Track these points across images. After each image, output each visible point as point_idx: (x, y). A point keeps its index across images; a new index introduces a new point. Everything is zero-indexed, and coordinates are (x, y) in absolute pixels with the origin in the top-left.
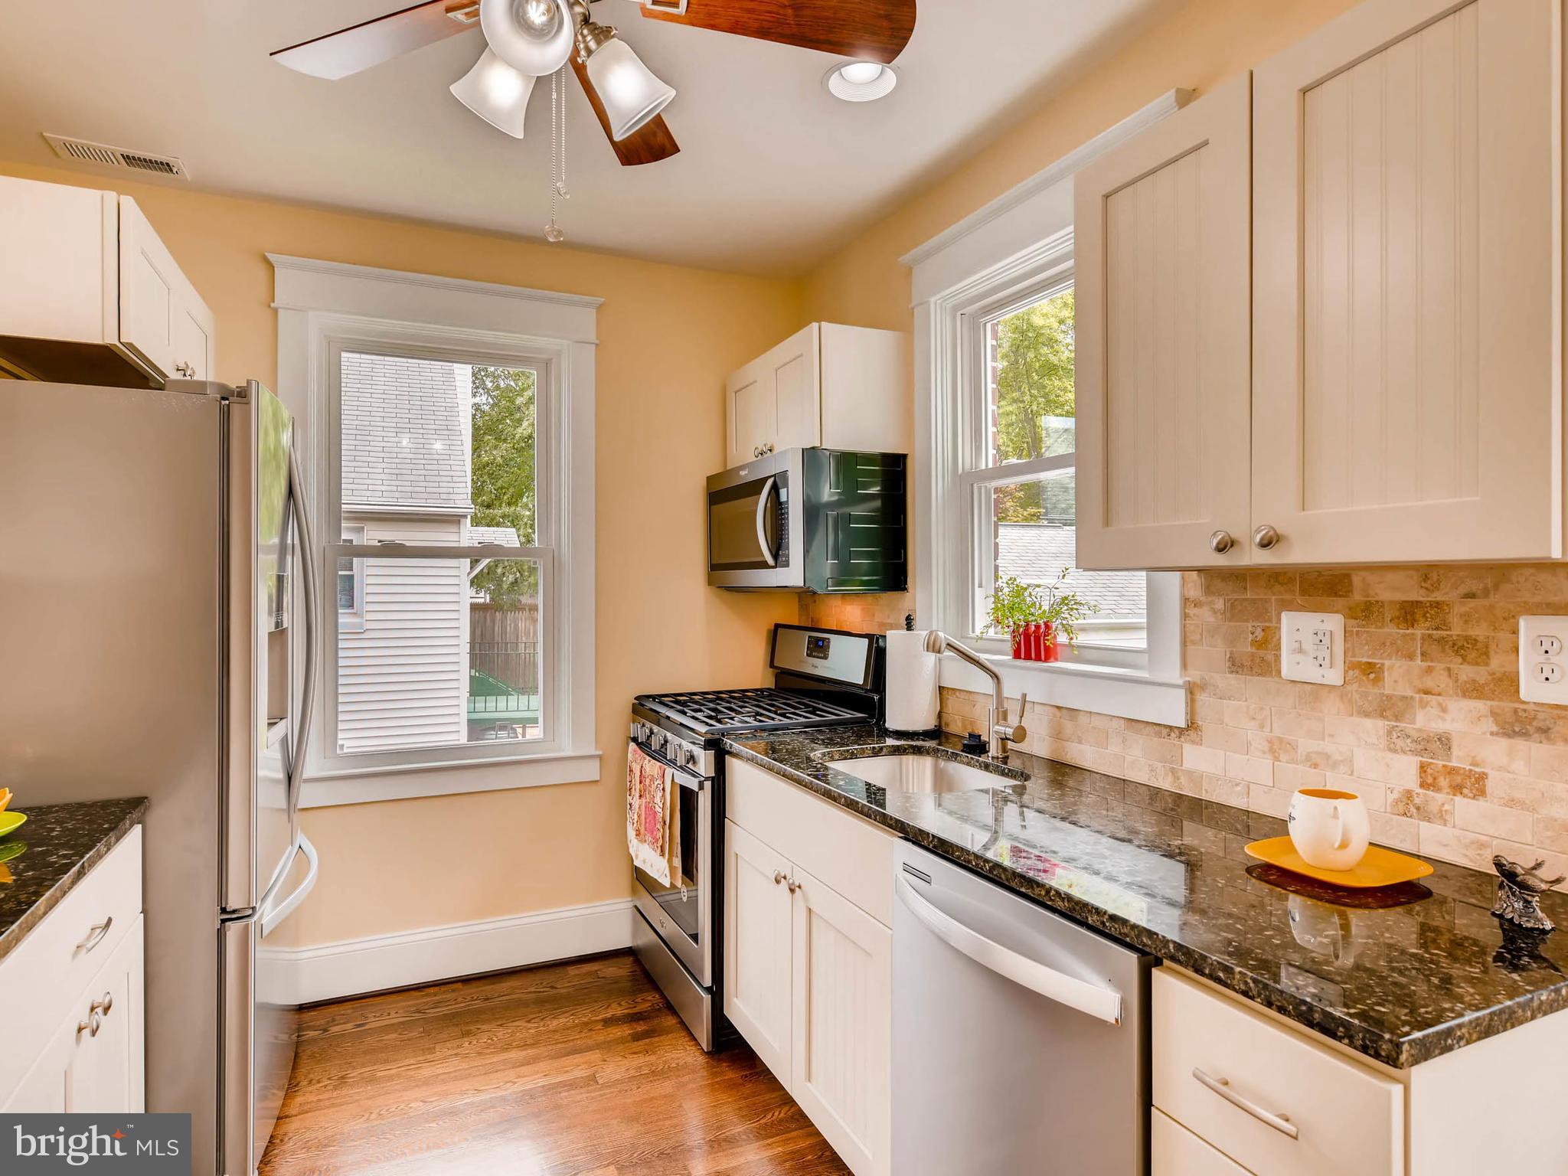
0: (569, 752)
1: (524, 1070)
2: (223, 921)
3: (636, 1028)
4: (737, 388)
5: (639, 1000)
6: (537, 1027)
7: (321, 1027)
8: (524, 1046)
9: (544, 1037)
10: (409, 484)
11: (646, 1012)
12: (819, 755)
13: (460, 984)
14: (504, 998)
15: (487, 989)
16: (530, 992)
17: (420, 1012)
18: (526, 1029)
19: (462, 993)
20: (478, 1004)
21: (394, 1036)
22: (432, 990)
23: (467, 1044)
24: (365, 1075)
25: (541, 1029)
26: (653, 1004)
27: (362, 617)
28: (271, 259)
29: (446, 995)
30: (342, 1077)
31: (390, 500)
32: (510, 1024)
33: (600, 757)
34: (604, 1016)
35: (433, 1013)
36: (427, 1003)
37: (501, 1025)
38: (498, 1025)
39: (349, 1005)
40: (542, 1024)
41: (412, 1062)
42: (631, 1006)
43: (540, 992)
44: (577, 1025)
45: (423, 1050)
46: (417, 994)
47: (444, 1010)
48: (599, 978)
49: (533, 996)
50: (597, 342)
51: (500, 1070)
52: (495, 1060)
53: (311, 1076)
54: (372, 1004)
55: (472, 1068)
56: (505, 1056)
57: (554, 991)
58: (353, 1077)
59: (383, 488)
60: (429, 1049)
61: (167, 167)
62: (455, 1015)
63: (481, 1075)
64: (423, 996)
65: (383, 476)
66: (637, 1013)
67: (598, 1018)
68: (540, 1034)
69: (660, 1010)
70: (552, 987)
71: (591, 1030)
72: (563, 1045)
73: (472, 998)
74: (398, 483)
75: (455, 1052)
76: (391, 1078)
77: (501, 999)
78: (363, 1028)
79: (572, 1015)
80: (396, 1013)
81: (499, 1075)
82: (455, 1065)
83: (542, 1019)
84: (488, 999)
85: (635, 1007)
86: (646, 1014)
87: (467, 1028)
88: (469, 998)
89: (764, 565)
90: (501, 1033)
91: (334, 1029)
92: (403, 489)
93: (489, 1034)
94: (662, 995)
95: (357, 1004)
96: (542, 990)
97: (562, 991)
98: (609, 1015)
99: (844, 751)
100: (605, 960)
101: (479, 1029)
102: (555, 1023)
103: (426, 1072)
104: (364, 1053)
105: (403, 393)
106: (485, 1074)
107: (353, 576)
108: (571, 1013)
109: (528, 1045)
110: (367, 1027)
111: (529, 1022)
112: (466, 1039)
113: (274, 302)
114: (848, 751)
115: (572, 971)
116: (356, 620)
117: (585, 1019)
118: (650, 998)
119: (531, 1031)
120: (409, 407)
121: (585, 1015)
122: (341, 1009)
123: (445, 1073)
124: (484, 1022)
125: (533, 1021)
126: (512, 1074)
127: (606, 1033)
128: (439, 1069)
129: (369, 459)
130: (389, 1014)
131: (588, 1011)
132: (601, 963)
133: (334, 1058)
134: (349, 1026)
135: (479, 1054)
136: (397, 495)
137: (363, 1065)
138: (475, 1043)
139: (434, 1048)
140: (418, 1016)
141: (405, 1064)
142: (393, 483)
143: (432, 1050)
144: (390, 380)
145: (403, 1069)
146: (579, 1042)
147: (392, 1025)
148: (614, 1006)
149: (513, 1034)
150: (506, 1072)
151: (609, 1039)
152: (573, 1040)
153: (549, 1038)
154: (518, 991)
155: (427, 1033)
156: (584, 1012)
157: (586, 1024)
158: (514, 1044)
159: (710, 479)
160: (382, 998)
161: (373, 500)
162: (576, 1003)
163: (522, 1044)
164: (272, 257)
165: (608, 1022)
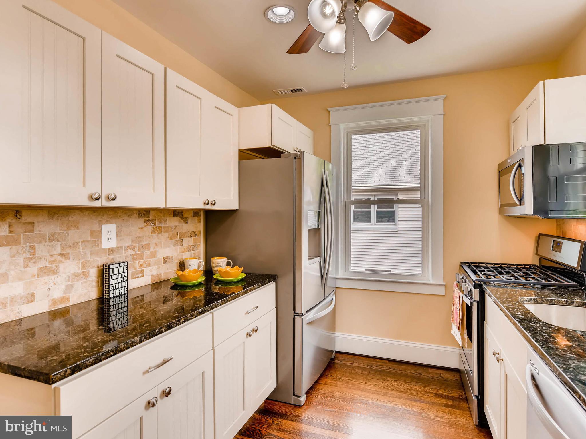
0: (431, 282)
1: (397, 400)
2: (295, 316)
3: (447, 402)
4: (513, 121)
5: (454, 391)
6: (408, 386)
7: (341, 360)
8: (400, 391)
9: (409, 391)
10: (414, 177)
11: (455, 397)
12: (527, 299)
13: (388, 361)
14: (401, 371)
15: (396, 366)
16: (411, 373)
17: (371, 366)
18: (403, 385)
19: (387, 364)
20: (390, 370)
21: (360, 371)
22: (377, 360)
23: (381, 383)
24: (347, 380)
25: (409, 387)
26: (460, 395)
27: (397, 226)
28: (329, 110)
29: (380, 363)
30: (340, 378)
31: (406, 183)
32: (399, 382)
33: (445, 286)
34: (436, 392)
35: (375, 368)
36: (374, 364)
37: (395, 381)
38: (394, 380)
39: (351, 356)
40: (410, 386)
41: (361, 381)
42: (449, 392)
43: (415, 374)
44: (423, 391)
45: (366, 379)
46: (373, 360)
47: (378, 368)
48: (441, 377)
49: (412, 374)
50: (444, 113)
51: (388, 396)
52: (388, 392)
53: (332, 374)
54: (357, 358)
55: (379, 391)
56: (392, 392)
57: (420, 376)
58: (343, 379)
59: (404, 179)
60: (368, 379)
61: (300, 90)
62: (381, 371)
63: (381, 395)
64: (374, 361)
65: (405, 175)
66: (450, 396)
67: (433, 392)
68: (408, 389)
69: (462, 399)
70: (420, 374)
71: (428, 395)
72: (415, 397)
73: (390, 367)
74: (410, 177)
75: (376, 384)
76: (353, 384)
77: (399, 371)
78: (352, 365)
79: (423, 387)
80: (363, 364)
81: (387, 398)
82: (374, 388)
83: (411, 384)
84: (395, 370)
85: (451, 394)
86: (454, 398)
87: (384, 377)
88: (388, 367)
89: (515, 205)
90: (394, 383)
91: (344, 362)
92: (411, 179)
93: (390, 382)
94: (465, 393)
95: (353, 357)
96: (416, 373)
97: (424, 377)
98: (438, 393)
99: (545, 300)
100: (445, 370)
101: (387, 379)
102: (415, 387)
103: (364, 386)
104: (349, 373)
105: (414, 143)
106: (382, 395)
107: (394, 211)
108: (423, 386)
109: (402, 391)
110: (353, 365)
111: (406, 383)
112: (381, 381)
113: (330, 123)
114: (548, 300)
115: (431, 370)
116: (395, 227)
117: (428, 391)
118: (459, 392)
119: (405, 387)
120: (415, 148)
121: (429, 389)
122: (348, 356)
123: (370, 389)
124: (391, 377)
125: (407, 383)
126: (391, 399)
127: (433, 399)
128: (369, 387)
129: (400, 169)
130: (361, 363)
131: (431, 388)
132: (445, 371)
133: (340, 371)
134: (348, 363)
135: (384, 388)
136: (409, 181)
137: (347, 377)
138: (384, 383)
139: (370, 380)
140: (370, 367)
141: (359, 381)
142: (408, 177)
143: (369, 380)
144: (410, 139)
145: (358, 383)
146: (421, 398)
147: (360, 367)
148: (442, 390)
149: (398, 385)
150: (390, 398)
151: (434, 402)
152: (419, 396)
153: (410, 392)
154: (407, 371)
155: (370, 374)
156: (428, 387)
157: (427, 392)
158: (397, 389)
159: (500, 165)
160: (361, 357)
161: (400, 184)
162: (427, 383)
163: (400, 390)
164: (329, 109)
165: (436, 395)
